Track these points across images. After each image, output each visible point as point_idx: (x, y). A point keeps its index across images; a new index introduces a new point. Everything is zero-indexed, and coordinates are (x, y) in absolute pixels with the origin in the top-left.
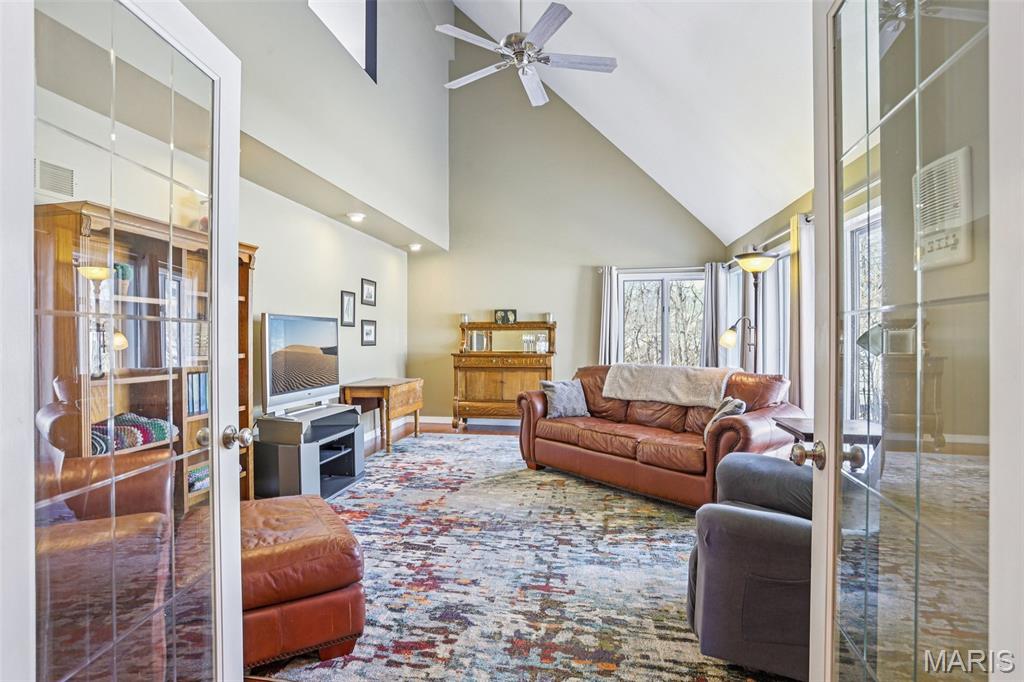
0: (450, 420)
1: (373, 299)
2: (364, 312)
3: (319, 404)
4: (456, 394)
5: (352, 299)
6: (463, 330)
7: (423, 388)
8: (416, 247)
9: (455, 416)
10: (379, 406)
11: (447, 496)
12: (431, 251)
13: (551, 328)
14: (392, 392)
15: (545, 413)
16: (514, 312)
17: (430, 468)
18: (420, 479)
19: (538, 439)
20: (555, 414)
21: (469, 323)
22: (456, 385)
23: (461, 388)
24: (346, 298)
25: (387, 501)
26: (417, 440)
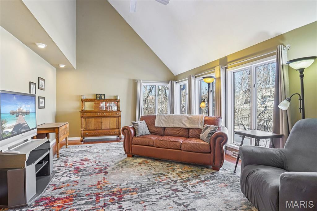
0: (79, 138)
1: (43, 87)
2: (39, 93)
3: (27, 140)
4: (82, 127)
5: (35, 86)
6: (82, 102)
7: (69, 126)
8: (62, 66)
9: (82, 137)
10: (47, 136)
11: (105, 177)
12: (69, 68)
13: (118, 101)
14: (60, 130)
15: (135, 135)
16: (104, 95)
17: (86, 163)
18: (85, 170)
19: (133, 145)
20: (139, 135)
21: (85, 99)
22: (82, 124)
23: (84, 125)
24: (32, 85)
25: (77, 186)
26: (68, 150)
